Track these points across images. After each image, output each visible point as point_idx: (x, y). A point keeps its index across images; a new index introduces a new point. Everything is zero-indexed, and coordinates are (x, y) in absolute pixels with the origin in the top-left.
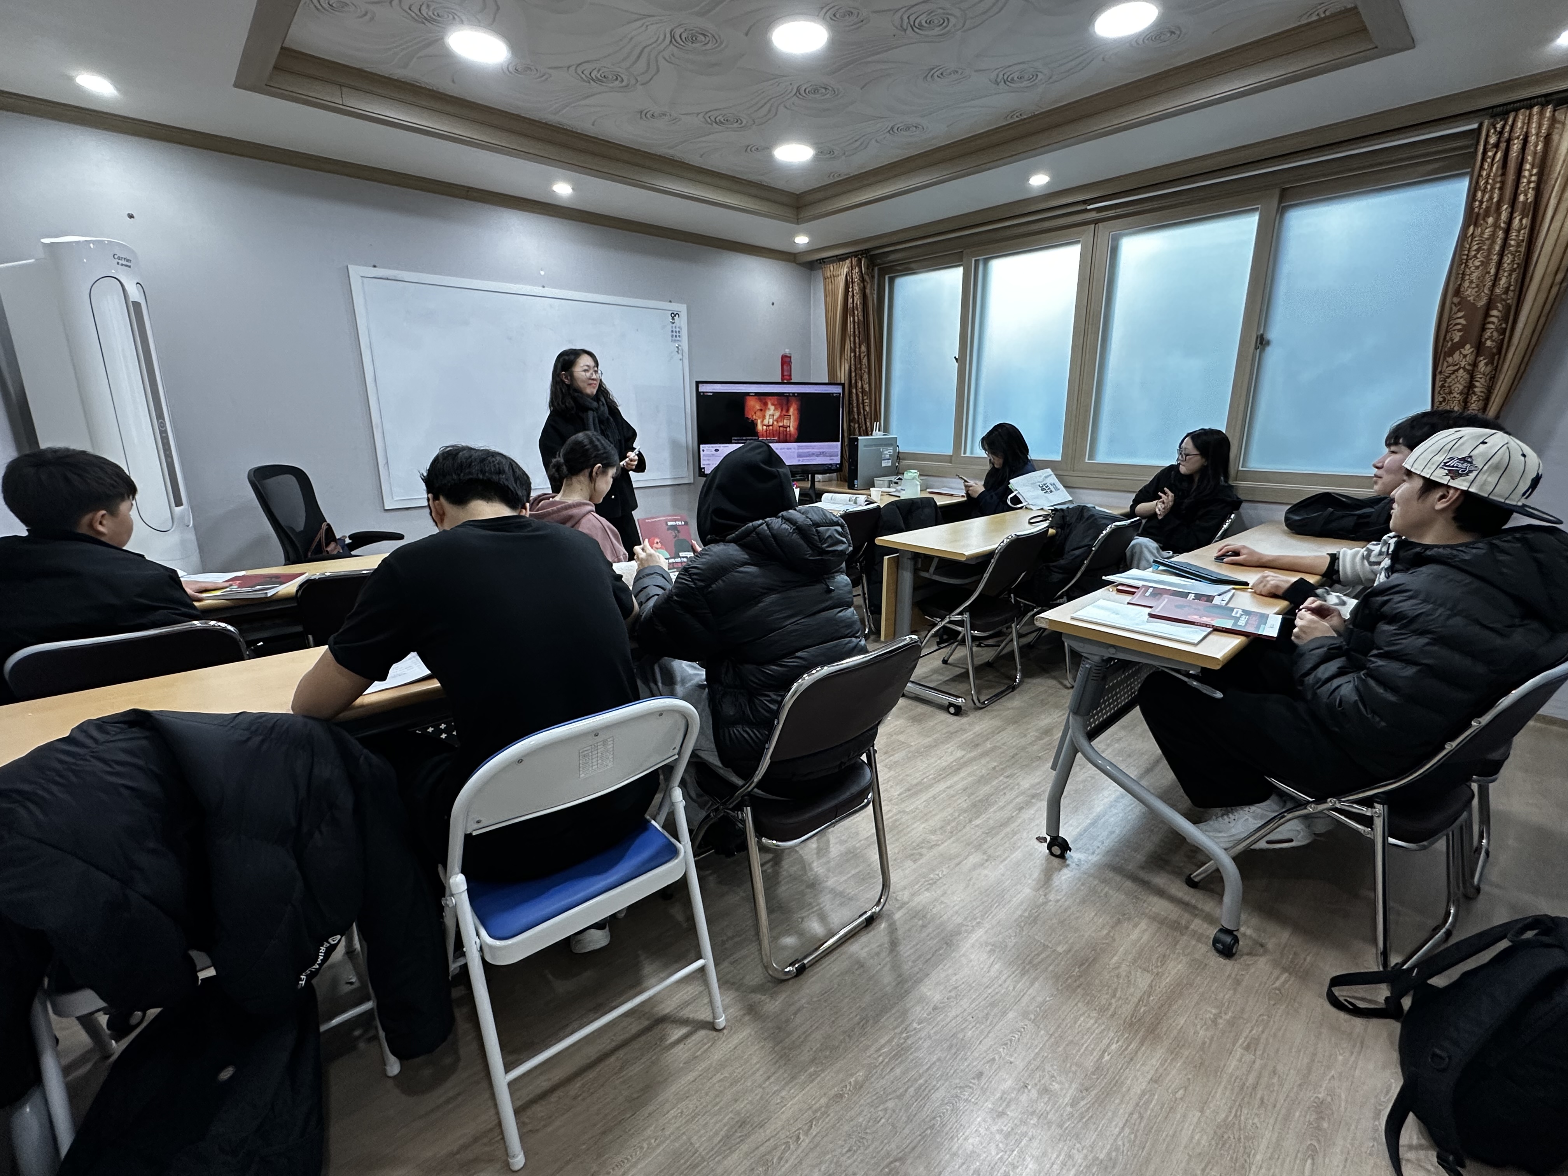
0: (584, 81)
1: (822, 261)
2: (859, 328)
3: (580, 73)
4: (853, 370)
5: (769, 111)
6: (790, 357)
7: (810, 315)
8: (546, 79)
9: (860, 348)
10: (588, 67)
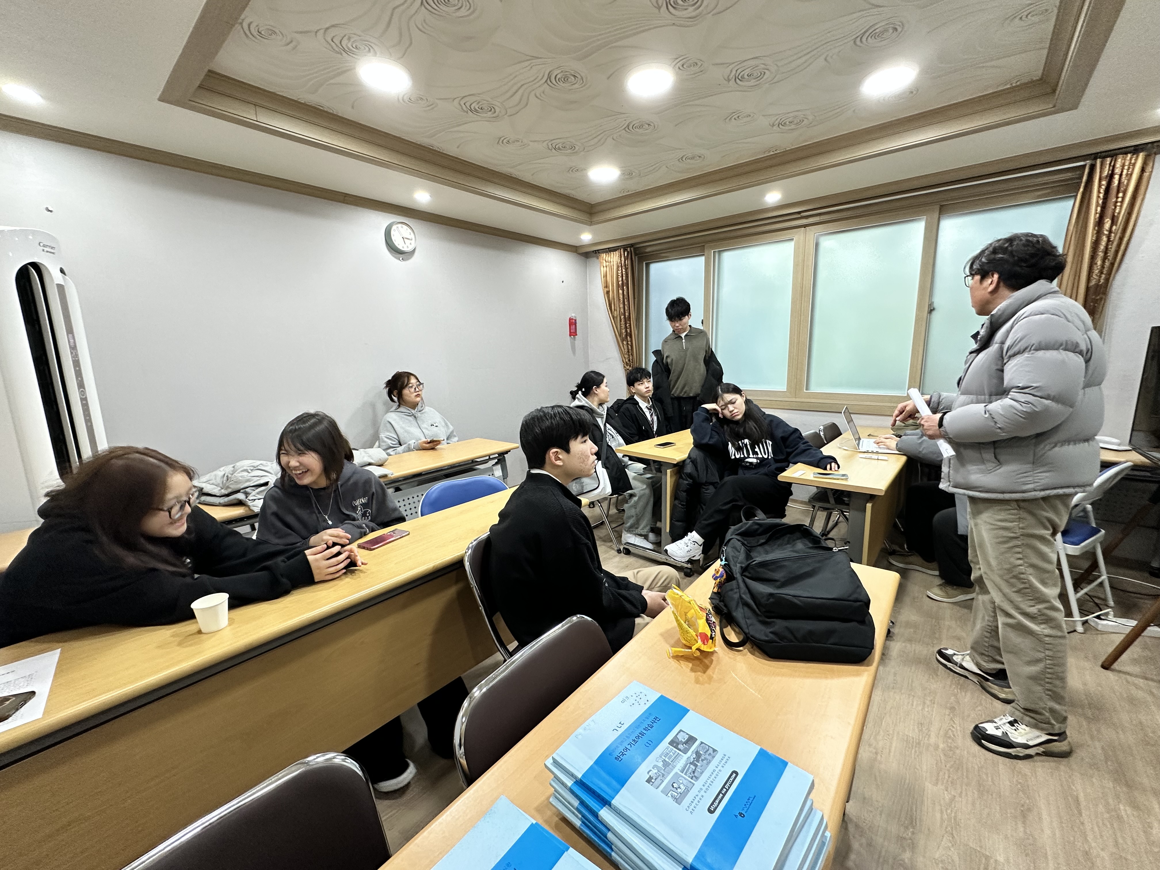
0: (464, 111)
1: (596, 252)
3: (462, 103)
5: (599, 141)
6: (576, 320)
8: (433, 108)
10: (472, 99)
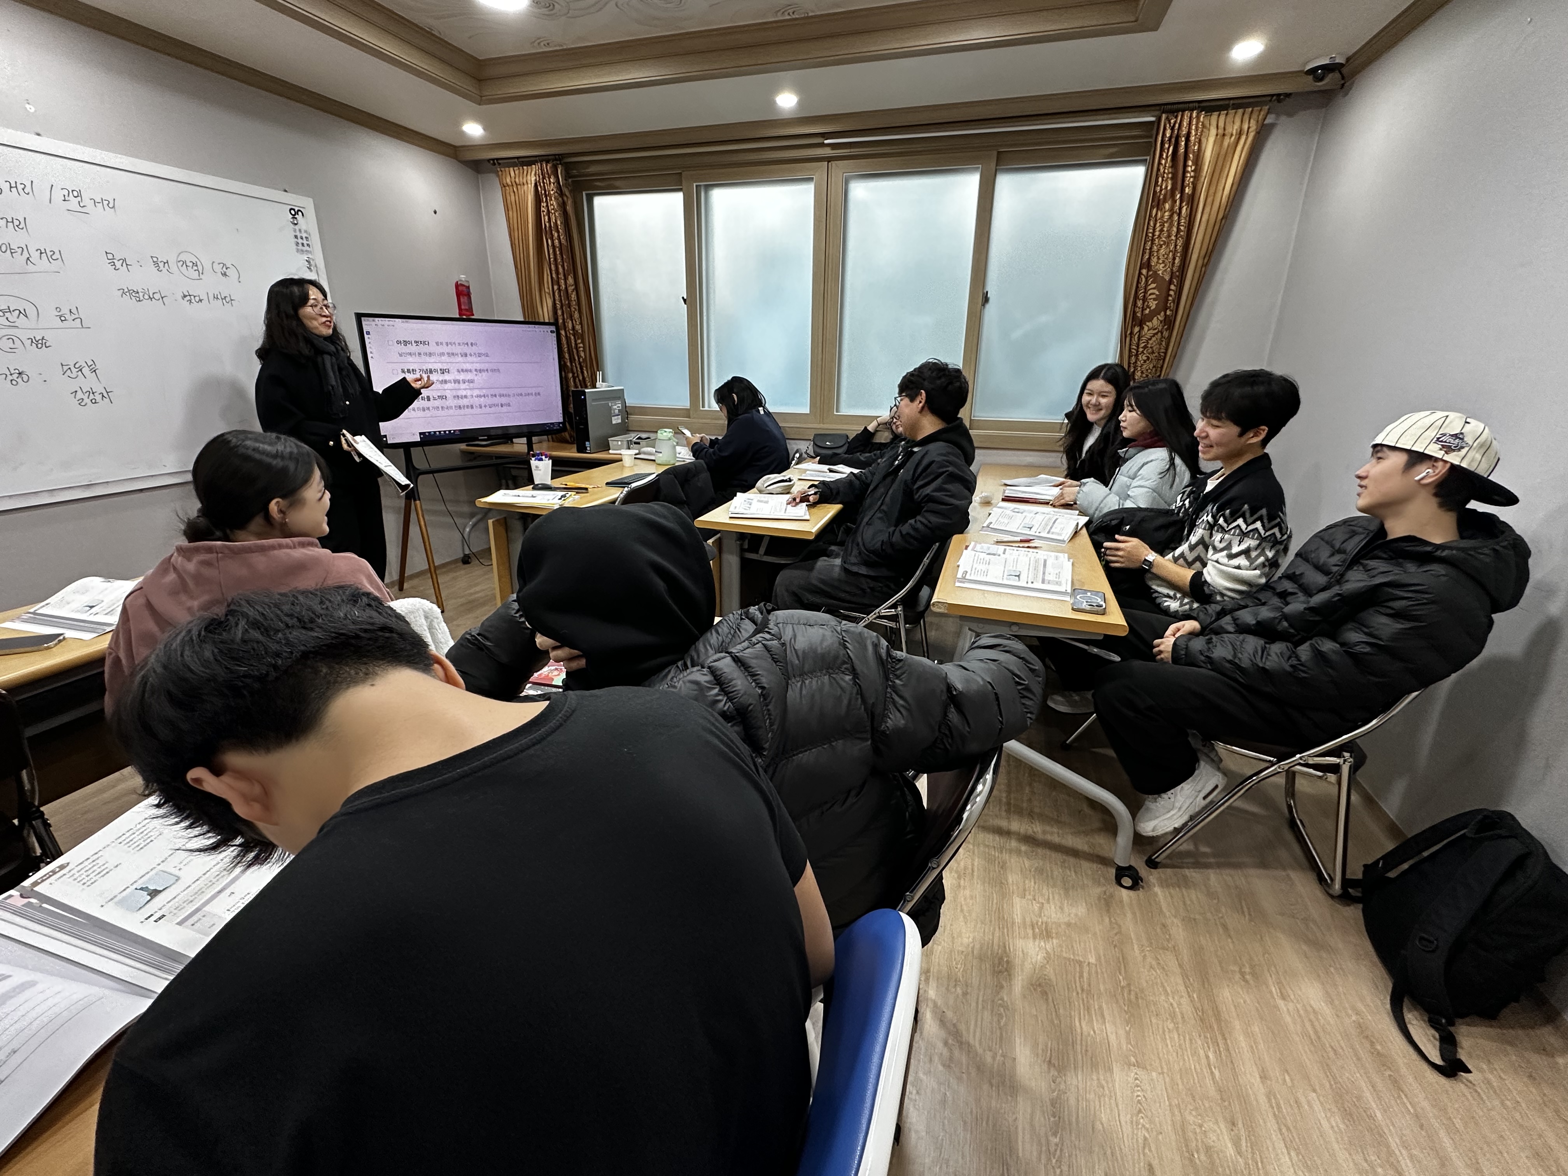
1: (496, 163)
2: (561, 254)
4: (558, 306)
6: (468, 287)
7: (483, 231)
9: (566, 279)
